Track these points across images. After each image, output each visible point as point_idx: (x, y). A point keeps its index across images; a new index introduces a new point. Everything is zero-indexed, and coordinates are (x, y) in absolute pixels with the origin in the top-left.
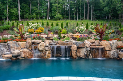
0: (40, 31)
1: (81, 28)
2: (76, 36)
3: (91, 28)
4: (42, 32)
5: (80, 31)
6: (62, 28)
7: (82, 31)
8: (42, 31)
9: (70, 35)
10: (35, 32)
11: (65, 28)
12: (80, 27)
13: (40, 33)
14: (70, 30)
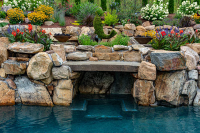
0: (40, 15)
1: (155, 8)
2: (143, 31)
3: (184, 10)
4: (47, 20)
5: (154, 16)
6: (104, 8)
7: (158, 19)
8: (49, 15)
9: (127, 29)
10: (27, 20)
11: (112, 8)
12: (154, 6)
13: (42, 23)
14: (125, 14)
